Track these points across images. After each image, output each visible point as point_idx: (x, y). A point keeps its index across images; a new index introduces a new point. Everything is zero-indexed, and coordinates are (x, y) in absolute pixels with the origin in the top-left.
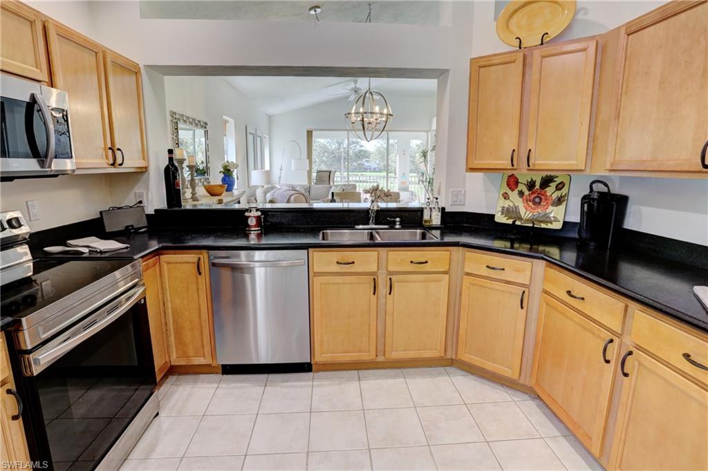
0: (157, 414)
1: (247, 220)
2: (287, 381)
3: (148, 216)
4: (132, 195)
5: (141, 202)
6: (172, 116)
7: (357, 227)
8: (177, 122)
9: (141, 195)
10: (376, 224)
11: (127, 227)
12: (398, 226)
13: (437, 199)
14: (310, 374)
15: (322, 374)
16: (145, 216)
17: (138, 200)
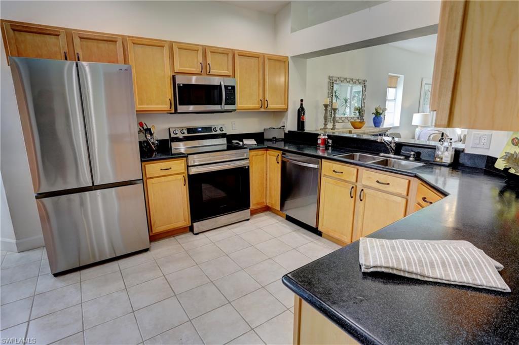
0: (248, 220)
1: (317, 141)
2: (304, 234)
3: (285, 134)
4: (282, 123)
5: (284, 126)
6: (329, 79)
7: (382, 154)
8: (333, 83)
9: (284, 123)
10: (395, 155)
11: (273, 137)
12: (411, 159)
13: (451, 139)
14: (319, 237)
15: (325, 240)
16: (283, 134)
17: (283, 125)
